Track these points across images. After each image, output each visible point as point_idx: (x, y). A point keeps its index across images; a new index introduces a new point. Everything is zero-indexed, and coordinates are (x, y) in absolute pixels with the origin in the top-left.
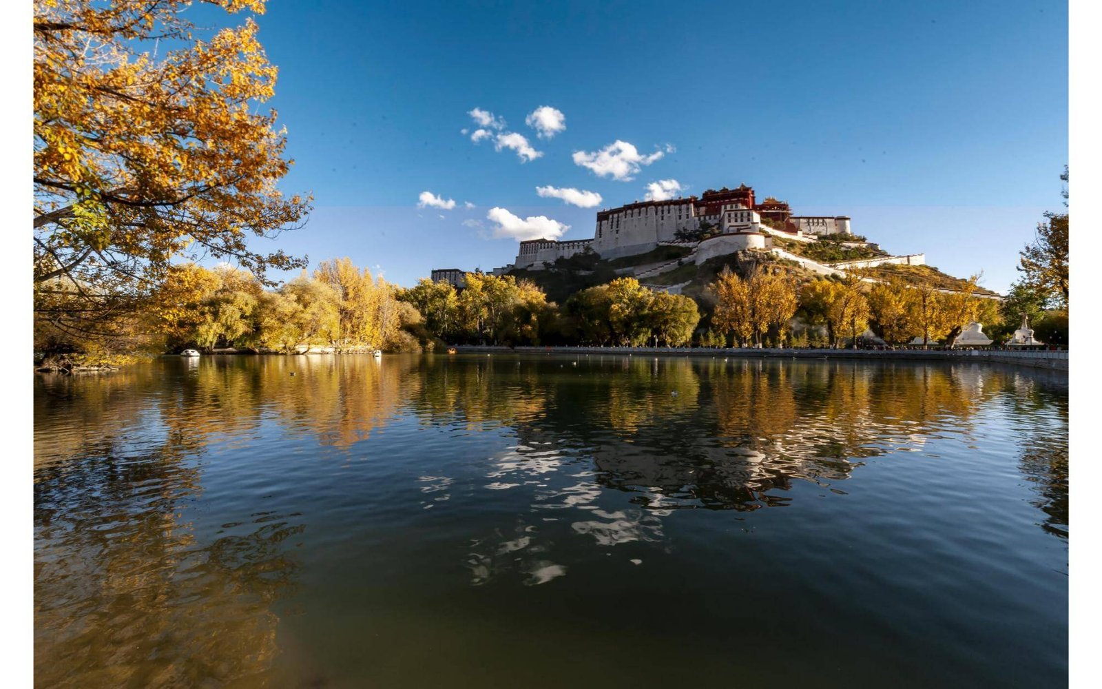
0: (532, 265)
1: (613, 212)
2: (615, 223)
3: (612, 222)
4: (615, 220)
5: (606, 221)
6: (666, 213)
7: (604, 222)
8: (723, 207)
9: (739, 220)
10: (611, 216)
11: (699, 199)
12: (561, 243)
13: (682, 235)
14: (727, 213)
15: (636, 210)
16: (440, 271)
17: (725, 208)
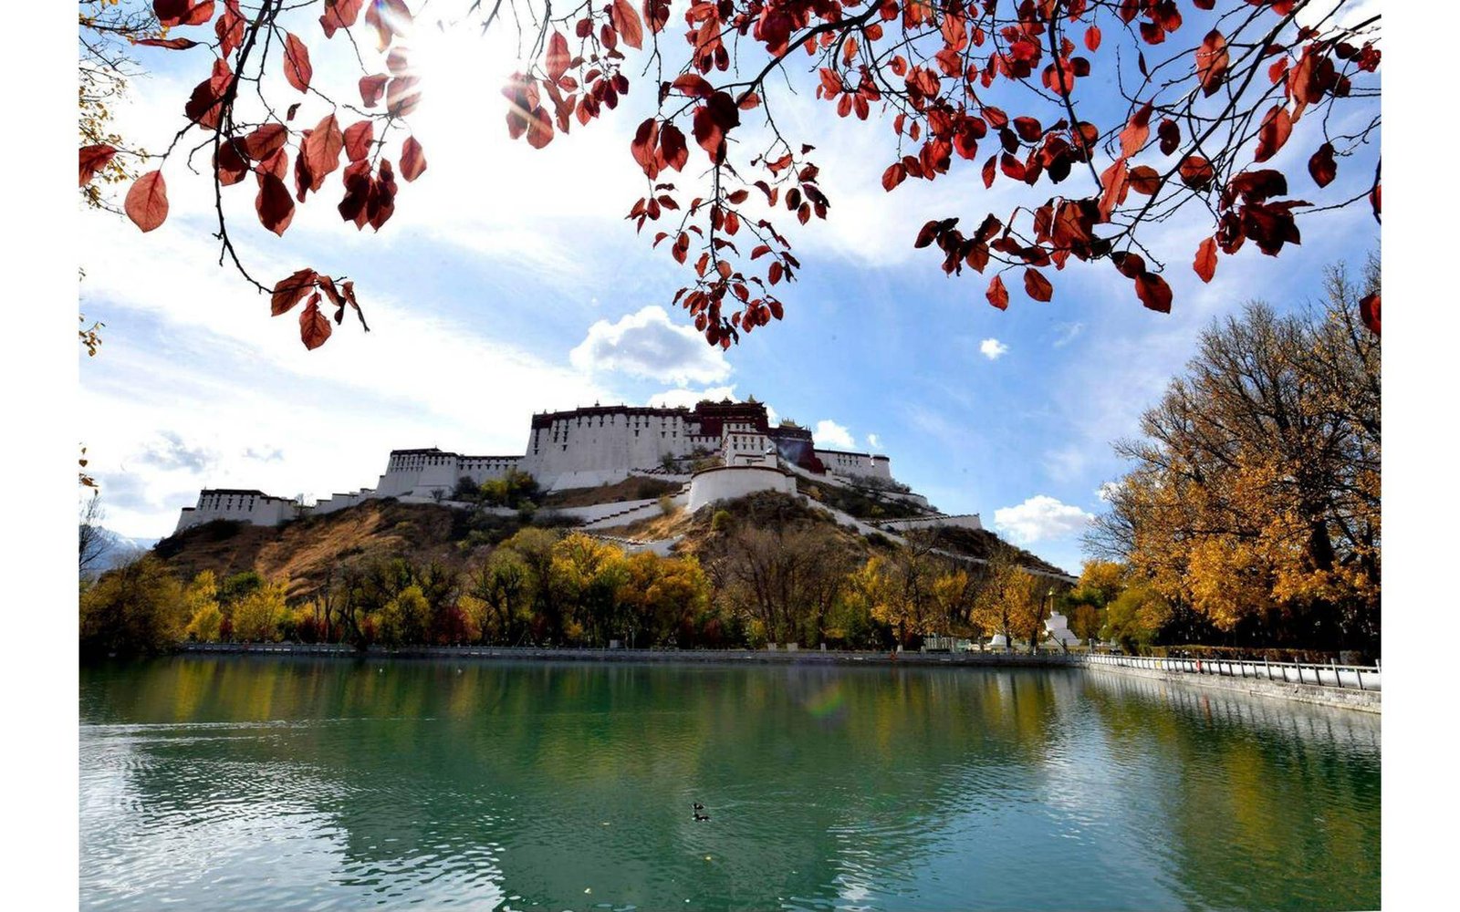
0: (409, 494)
1: (559, 416)
2: (561, 435)
3: (557, 433)
4: (562, 430)
5: (547, 430)
6: (642, 425)
7: (544, 431)
8: (725, 425)
9: (749, 447)
10: (555, 423)
11: (691, 411)
12: (467, 458)
13: (669, 464)
14: (731, 435)
15: (596, 419)
16: (220, 492)
17: (729, 427)
